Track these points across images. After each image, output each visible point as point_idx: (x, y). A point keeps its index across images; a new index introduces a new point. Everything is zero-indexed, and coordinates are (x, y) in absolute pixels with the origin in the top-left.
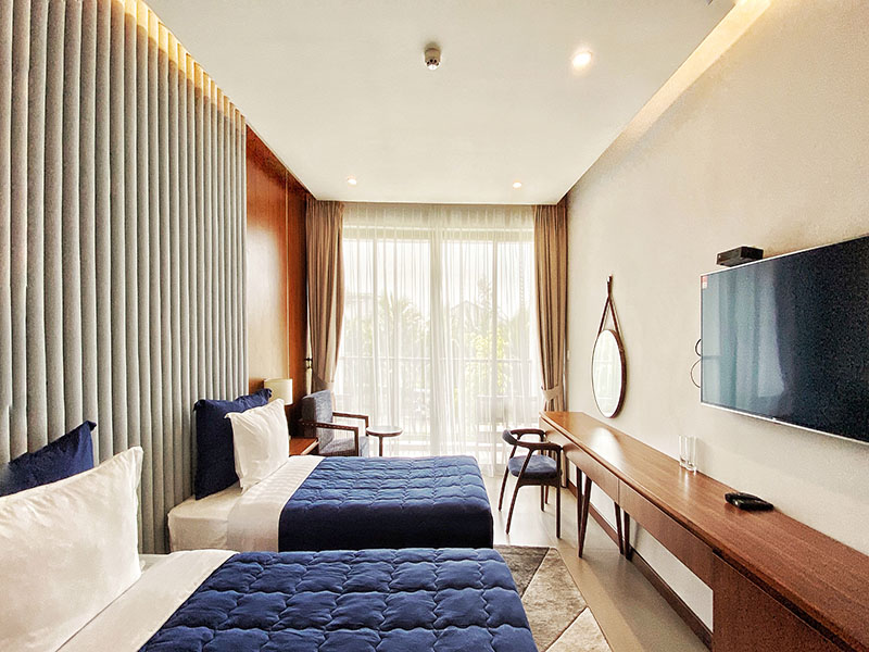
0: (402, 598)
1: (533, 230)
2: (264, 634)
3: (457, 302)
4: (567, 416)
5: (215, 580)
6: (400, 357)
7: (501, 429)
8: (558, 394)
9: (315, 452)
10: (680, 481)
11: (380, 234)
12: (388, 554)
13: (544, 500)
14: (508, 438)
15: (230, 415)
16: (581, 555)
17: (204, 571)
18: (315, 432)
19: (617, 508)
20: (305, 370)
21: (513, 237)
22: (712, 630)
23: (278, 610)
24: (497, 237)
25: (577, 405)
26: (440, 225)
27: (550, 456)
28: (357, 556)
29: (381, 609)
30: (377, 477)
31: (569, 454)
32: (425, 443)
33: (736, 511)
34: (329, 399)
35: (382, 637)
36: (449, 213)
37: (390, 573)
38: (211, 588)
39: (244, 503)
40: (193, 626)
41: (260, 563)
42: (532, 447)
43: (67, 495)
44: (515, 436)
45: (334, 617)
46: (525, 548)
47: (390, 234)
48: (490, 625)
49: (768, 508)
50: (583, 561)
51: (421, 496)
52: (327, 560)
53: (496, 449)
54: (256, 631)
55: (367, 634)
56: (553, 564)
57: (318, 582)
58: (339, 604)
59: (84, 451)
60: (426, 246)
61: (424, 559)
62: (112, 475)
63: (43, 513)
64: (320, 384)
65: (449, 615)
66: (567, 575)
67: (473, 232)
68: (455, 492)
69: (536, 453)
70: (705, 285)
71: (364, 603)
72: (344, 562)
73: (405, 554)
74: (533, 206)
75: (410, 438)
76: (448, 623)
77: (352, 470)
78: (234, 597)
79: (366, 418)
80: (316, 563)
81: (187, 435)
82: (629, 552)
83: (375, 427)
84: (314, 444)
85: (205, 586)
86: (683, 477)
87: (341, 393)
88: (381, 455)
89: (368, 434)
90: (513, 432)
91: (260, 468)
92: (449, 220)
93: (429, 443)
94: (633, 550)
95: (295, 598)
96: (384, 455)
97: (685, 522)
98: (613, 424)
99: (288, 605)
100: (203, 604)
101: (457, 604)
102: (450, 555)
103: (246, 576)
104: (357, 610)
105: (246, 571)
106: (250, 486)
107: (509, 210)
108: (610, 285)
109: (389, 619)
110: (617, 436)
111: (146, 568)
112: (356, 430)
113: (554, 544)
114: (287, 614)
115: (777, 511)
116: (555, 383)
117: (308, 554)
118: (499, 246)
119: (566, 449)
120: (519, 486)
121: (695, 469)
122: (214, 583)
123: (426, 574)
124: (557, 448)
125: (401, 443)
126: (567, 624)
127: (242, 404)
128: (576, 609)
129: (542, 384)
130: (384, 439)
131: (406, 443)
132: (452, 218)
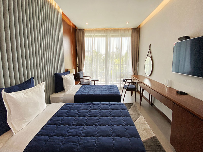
0: (103, 111)
1: (131, 34)
2: (74, 118)
3: (112, 51)
4: (138, 76)
5: (62, 108)
6: (98, 64)
7: (122, 79)
8: (136, 71)
9: (80, 84)
10: (165, 89)
11: (93, 36)
12: (99, 103)
13: (132, 94)
14: (124, 81)
15: (62, 76)
16: (140, 105)
17: (60, 106)
18: (80, 80)
19: (149, 94)
20: (77, 67)
21: (126, 36)
22: (171, 120)
23: (77, 114)
24: (122, 36)
25: (140, 74)
26: (108, 34)
27: (134, 85)
28: (92, 104)
29: (99, 113)
30: (94, 89)
31: (139, 84)
32: (104, 83)
33: (179, 95)
34: (82, 73)
35: (99, 118)
37: (99, 107)
38: (61, 110)
39: (66, 94)
40: (58, 117)
41: (71, 105)
42: (130, 83)
43: (30, 91)
44: (126, 81)
45: (88, 115)
46: (127, 103)
47: (96, 36)
48: (122, 117)
49: (186, 94)
50: (141, 106)
51: (105, 92)
52: (85, 104)
53: (120, 84)
54: (72, 117)
55: (96, 118)
56: (134, 107)
57: (84, 108)
58: (89, 112)
59: (32, 83)
60: (105, 39)
61: (107, 104)
62: (39, 88)
63: (26, 95)
64: (80, 70)
65: (113, 115)
66: (137, 109)
67: (116, 35)
68: (113, 92)
69: (130, 84)
70: (175, 45)
71: (95, 112)
72: (89, 105)
73: (103, 103)
75: (101, 81)
76: (113, 116)
77: (89, 87)
78: (67, 111)
79: (91, 77)
80: (84, 105)
81: (53, 80)
82: (152, 104)
83: (93, 79)
84: (80, 82)
85: (60, 109)
86: (166, 88)
87: (85, 72)
88: (94, 84)
89: (91, 80)
90: (125, 80)
91: (69, 87)
93: (105, 83)
94: (153, 104)
95: (80, 111)
96: (95, 84)
97: (167, 97)
98: (149, 78)
99: (78, 113)
100: (60, 113)
101: (115, 113)
102: (113, 104)
103: (68, 107)
104: (93, 113)
105: (68, 106)
106: (67, 91)
108: (150, 46)
109: (100, 115)
110: (150, 80)
111: (47, 106)
112: (89, 79)
113: (134, 103)
114: (78, 114)
115: (189, 95)
116: (135, 69)
117: (81, 103)
118: (122, 38)
119: (138, 83)
120: (126, 91)
121: (169, 86)
122: (62, 109)
123: (108, 107)
124: (136, 83)
125: (99, 82)
126: (137, 118)
127: (64, 74)
128: (139, 116)
129: (132, 69)
130: (95, 81)
131: (100, 82)
132: (111, 32)
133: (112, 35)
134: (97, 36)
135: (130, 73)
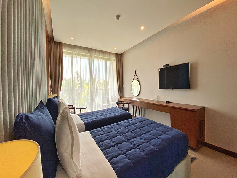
1: (115, 59)
11: (75, 54)
14: (118, 103)
21: (111, 60)
24: (107, 59)
26: (93, 54)
33: (168, 103)
36: (95, 51)
41: (99, 130)
47: (78, 55)
49: (171, 102)
72: (117, 125)
74: (115, 53)
80: (112, 126)
92: (95, 53)
98: (137, 97)
99: (117, 132)
107: (110, 53)
108: (136, 71)
112: (74, 108)
116: (121, 92)
118: (107, 62)
121: (157, 100)
124: (128, 103)
132: (96, 53)
133: (98, 57)
134: (80, 55)
135: (115, 96)
